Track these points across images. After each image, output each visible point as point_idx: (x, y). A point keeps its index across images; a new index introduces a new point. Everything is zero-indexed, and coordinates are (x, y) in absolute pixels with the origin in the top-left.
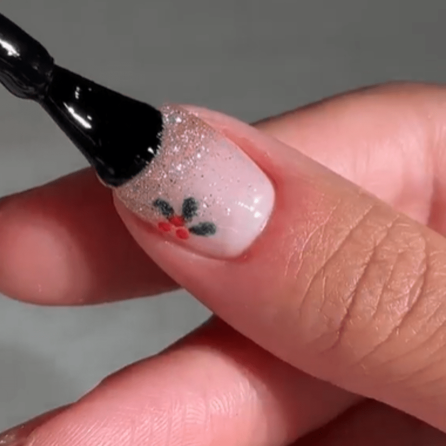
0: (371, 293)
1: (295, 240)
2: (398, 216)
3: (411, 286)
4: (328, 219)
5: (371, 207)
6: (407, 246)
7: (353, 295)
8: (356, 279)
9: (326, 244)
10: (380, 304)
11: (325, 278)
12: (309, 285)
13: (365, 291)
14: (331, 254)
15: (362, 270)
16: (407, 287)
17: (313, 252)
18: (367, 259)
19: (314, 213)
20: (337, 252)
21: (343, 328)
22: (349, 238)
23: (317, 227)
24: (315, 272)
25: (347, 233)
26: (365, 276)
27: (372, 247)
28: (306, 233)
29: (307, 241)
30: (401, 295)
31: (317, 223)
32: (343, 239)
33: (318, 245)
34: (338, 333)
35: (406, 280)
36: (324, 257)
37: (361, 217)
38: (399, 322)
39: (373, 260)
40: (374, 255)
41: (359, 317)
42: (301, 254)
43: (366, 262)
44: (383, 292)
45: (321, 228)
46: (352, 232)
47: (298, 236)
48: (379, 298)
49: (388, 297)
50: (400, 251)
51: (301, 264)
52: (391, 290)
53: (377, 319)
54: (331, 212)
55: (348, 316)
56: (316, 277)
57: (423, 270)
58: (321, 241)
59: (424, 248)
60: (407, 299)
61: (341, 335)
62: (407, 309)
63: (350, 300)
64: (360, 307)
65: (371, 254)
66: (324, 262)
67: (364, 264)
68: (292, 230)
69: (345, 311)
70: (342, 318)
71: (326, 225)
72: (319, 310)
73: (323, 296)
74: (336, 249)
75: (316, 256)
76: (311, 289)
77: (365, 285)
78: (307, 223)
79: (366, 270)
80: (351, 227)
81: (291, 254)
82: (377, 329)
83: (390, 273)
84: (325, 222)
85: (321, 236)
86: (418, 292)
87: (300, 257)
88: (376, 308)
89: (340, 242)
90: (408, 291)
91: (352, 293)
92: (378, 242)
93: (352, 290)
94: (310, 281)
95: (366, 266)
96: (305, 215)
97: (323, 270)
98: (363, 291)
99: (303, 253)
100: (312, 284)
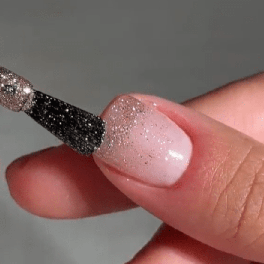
0: (256, 204)
1: (207, 173)
4: (226, 158)
5: (251, 147)
7: (245, 205)
8: (246, 195)
9: (226, 175)
11: (227, 196)
12: (217, 201)
13: (252, 202)
14: (229, 181)
15: (249, 189)
17: (219, 181)
18: (252, 182)
19: (217, 156)
20: (233, 179)
21: (240, 225)
22: (240, 169)
23: (220, 164)
24: (221, 192)
25: (238, 166)
26: (251, 192)
27: (254, 175)
28: (213, 169)
29: (214, 173)
31: (219, 161)
32: (236, 170)
33: (221, 175)
34: (237, 228)
36: (226, 183)
37: (246, 155)
39: (255, 183)
40: (256, 179)
41: (249, 218)
42: (211, 182)
43: (251, 184)
45: (222, 165)
46: (241, 166)
47: (208, 171)
48: (260, 207)
51: (212, 187)
53: (260, 219)
54: (227, 154)
55: (243, 218)
56: (222, 195)
58: (222, 173)
61: (238, 230)
63: (243, 209)
64: (250, 212)
65: (253, 179)
66: (226, 185)
67: (250, 185)
68: (205, 168)
69: (240, 215)
70: (239, 219)
71: (225, 163)
72: (224, 216)
73: (226, 207)
74: (232, 177)
75: (220, 183)
77: (251, 199)
78: (213, 162)
79: (252, 189)
80: (240, 162)
81: (205, 182)
82: (261, 224)
84: (224, 160)
85: (223, 170)
87: (211, 184)
88: (259, 213)
89: (234, 173)
91: (244, 204)
92: (258, 170)
93: (244, 202)
94: (218, 198)
95: (251, 187)
96: (212, 157)
97: (225, 191)
98: (251, 203)
99: (212, 181)
100: (219, 200)
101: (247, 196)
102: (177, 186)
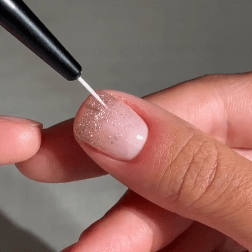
0: (192, 178)
1: (157, 153)
2: (205, 139)
3: (210, 174)
4: (172, 142)
5: (192, 135)
6: (208, 154)
7: (183, 178)
9: (171, 155)
10: (195, 183)
11: (171, 171)
13: (189, 176)
14: (174, 159)
15: (187, 167)
16: (208, 174)
17: (165, 159)
18: (190, 161)
19: (166, 140)
20: (177, 158)
22: (182, 151)
23: (167, 147)
25: (181, 149)
26: (189, 170)
27: (192, 156)
28: (162, 150)
29: (163, 153)
30: (205, 178)
31: (167, 144)
32: (179, 152)
33: (168, 155)
35: (207, 171)
36: (171, 161)
37: (187, 141)
38: (204, 191)
39: (193, 162)
40: (193, 159)
41: (186, 188)
43: (189, 163)
44: (197, 177)
45: (169, 147)
46: (183, 148)
47: (159, 151)
48: (195, 180)
49: (199, 179)
50: (205, 157)
51: (160, 164)
52: (201, 176)
53: (194, 189)
54: (174, 139)
55: (181, 188)
56: (166, 170)
57: (216, 166)
58: (169, 153)
59: (216, 155)
60: (208, 179)
61: (178, 196)
62: (208, 185)
63: (182, 181)
64: (186, 183)
65: (191, 159)
66: (171, 162)
68: (156, 149)
69: (180, 186)
71: (171, 146)
72: (168, 185)
73: (170, 179)
74: (176, 157)
75: (167, 160)
76: (164, 176)
77: (189, 174)
78: (162, 145)
79: (189, 167)
80: (183, 146)
83: (200, 168)
84: (171, 144)
85: (169, 151)
86: (213, 176)
87: (160, 161)
88: (194, 185)
89: (177, 154)
90: (208, 176)
92: (195, 153)
93: (183, 176)
95: (189, 165)
96: (162, 141)
97: (170, 167)
99: (161, 159)
101: (185, 172)
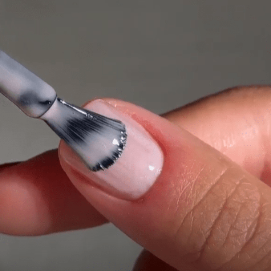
0: (223, 230)
1: (175, 191)
2: (244, 176)
3: (249, 226)
4: (197, 177)
5: (226, 169)
6: (247, 198)
8: (213, 219)
9: (195, 194)
11: (193, 218)
12: (182, 221)
14: (198, 201)
15: (217, 214)
16: (246, 227)
17: (186, 200)
18: (221, 206)
19: (188, 173)
20: (202, 200)
22: (210, 191)
23: (190, 183)
24: (187, 213)
25: (209, 188)
26: (219, 218)
27: (224, 199)
28: (182, 187)
29: (182, 192)
30: (242, 232)
31: (190, 180)
32: (206, 192)
33: (189, 195)
34: (200, 253)
35: (245, 222)
36: (193, 203)
37: (218, 177)
38: (239, 250)
39: (225, 208)
40: (226, 203)
41: (213, 245)
43: (220, 208)
44: (230, 230)
46: (213, 187)
47: (177, 188)
48: (227, 233)
49: (233, 233)
50: (243, 202)
51: (178, 206)
52: (235, 229)
53: (225, 247)
54: (199, 173)
56: (187, 216)
57: (257, 215)
58: (191, 192)
59: (259, 200)
60: (246, 234)
61: (201, 255)
62: (245, 241)
63: (208, 233)
64: (215, 238)
65: (223, 203)
66: (193, 206)
68: (173, 185)
69: (205, 240)
70: (203, 244)
71: (195, 182)
73: (191, 230)
74: (202, 198)
75: (188, 203)
76: (183, 224)
77: (218, 225)
78: (183, 180)
79: (221, 214)
80: (212, 184)
82: (225, 253)
83: (235, 217)
84: (195, 180)
85: (192, 189)
86: (253, 230)
87: (177, 203)
88: (225, 240)
89: (203, 194)
90: (246, 230)
91: (210, 229)
92: (229, 195)
93: (210, 227)
94: (183, 219)
95: (220, 211)
96: (182, 175)
97: (192, 212)
98: (217, 228)
99: (180, 200)
100: (184, 221)
101: (214, 221)
102: (142, 200)
